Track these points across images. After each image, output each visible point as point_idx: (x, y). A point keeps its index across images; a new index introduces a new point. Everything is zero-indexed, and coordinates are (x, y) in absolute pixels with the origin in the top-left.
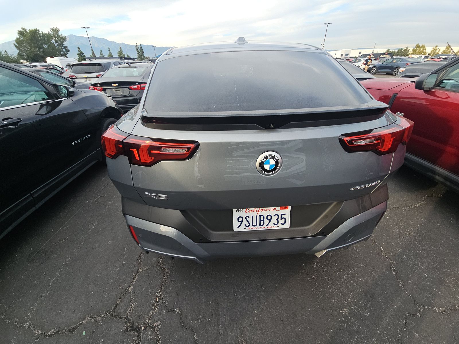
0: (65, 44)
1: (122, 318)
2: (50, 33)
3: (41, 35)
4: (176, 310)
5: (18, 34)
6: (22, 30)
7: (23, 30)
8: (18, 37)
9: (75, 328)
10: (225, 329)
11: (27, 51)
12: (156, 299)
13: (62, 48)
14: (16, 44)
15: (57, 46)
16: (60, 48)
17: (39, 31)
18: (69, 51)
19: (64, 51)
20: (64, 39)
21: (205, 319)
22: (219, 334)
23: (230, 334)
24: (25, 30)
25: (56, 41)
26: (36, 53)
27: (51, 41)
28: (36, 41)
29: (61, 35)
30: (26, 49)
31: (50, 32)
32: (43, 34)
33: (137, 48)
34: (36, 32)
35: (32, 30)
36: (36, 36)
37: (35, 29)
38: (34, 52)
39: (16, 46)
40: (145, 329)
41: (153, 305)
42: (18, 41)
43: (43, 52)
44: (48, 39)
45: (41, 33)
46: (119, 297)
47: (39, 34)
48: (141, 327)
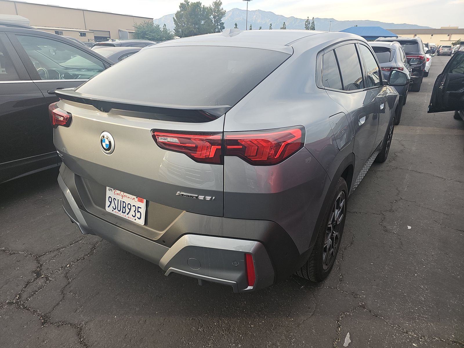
0: (223, 20)
1: (39, 263)
2: (211, 8)
4: (70, 279)
5: (180, 6)
6: (184, 2)
7: (186, 3)
8: (179, 10)
9: (14, 253)
10: (83, 311)
11: (183, 26)
12: (67, 265)
13: (218, 25)
14: (175, 19)
15: (214, 22)
16: (216, 24)
17: (201, 5)
18: (224, 28)
19: (219, 28)
20: (223, 14)
21: (79, 296)
22: (75, 311)
23: (82, 316)
24: (188, 3)
25: (214, 17)
26: (191, 29)
27: (210, 16)
29: (222, 9)
30: (183, 24)
31: (212, 6)
32: (203, 8)
34: (198, 6)
35: (195, 3)
38: (190, 28)
39: (175, 20)
40: (43, 277)
41: (62, 267)
42: (178, 14)
43: (198, 29)
44: (207, 14)
45: (203, 7)
46: (50, 250)
47: (200, 8)
48: (42, 275)
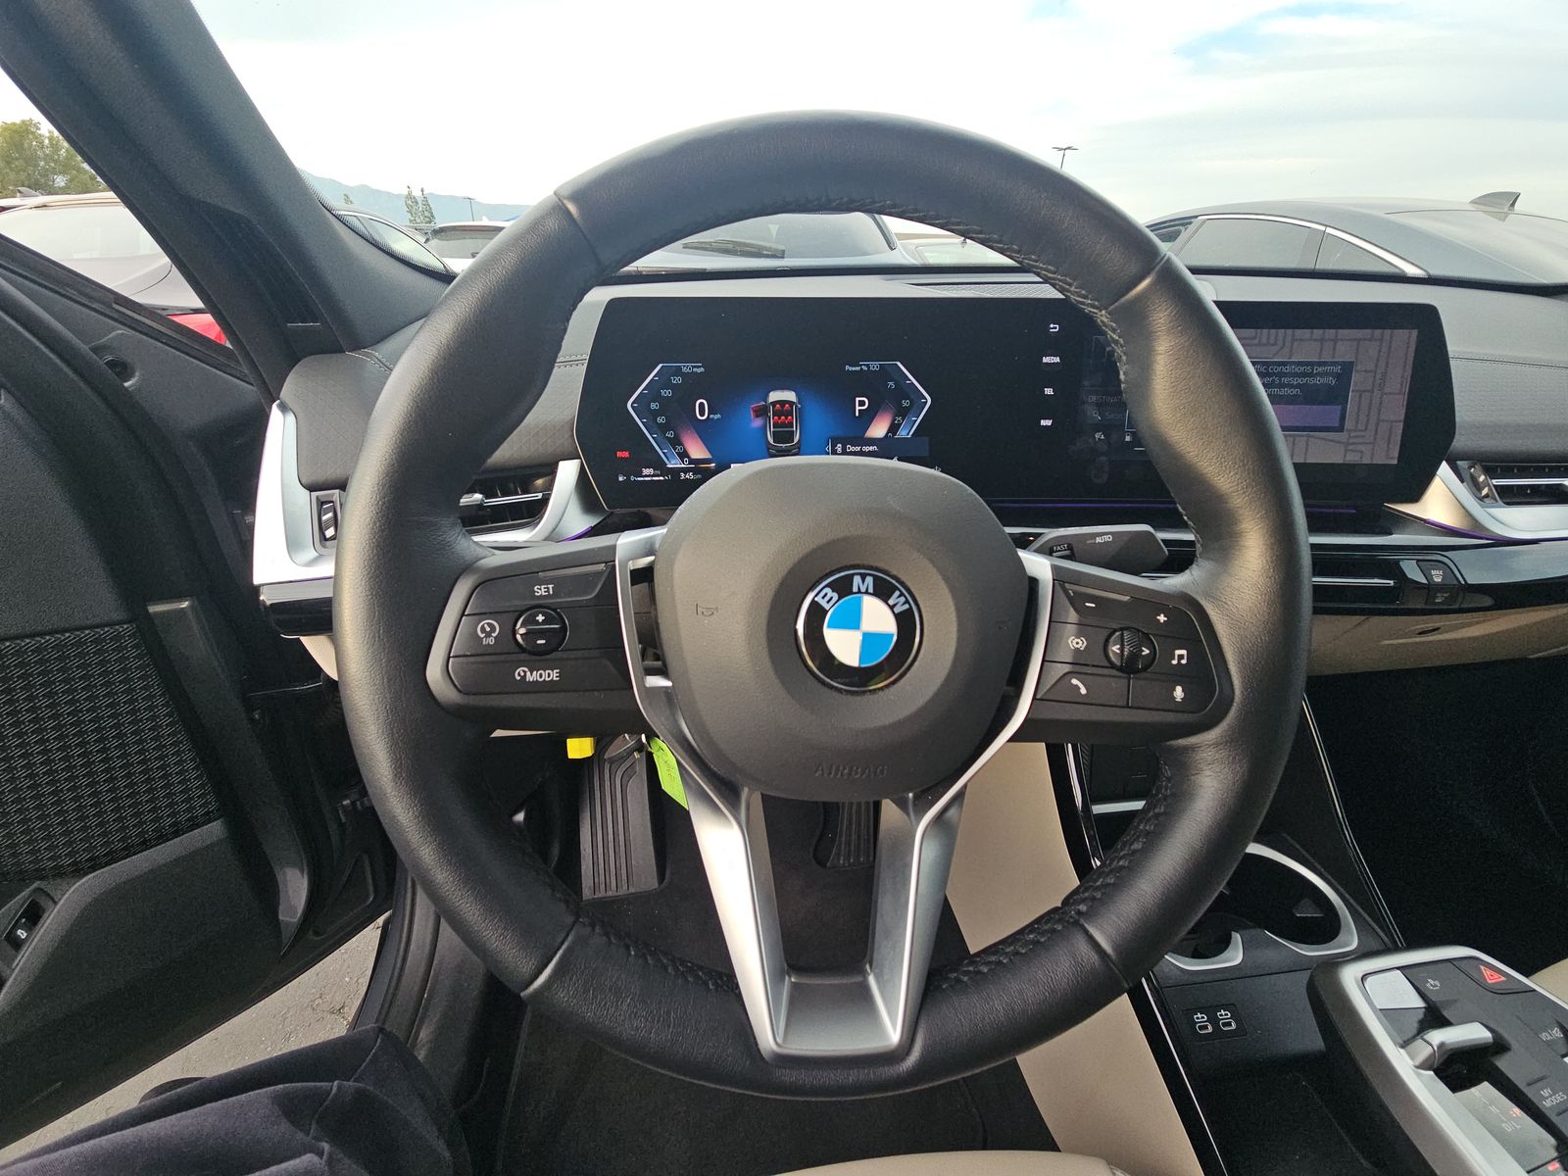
3: (47, 141)
28: (26, 162)
33: (409, 202)
36: (26, 145)
37: (23, 122)
